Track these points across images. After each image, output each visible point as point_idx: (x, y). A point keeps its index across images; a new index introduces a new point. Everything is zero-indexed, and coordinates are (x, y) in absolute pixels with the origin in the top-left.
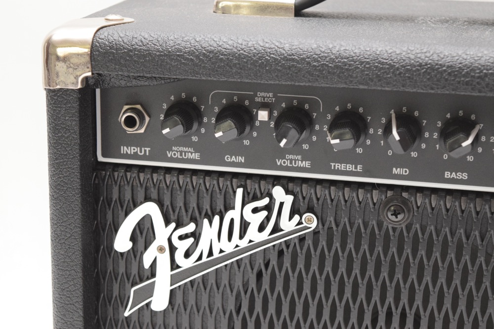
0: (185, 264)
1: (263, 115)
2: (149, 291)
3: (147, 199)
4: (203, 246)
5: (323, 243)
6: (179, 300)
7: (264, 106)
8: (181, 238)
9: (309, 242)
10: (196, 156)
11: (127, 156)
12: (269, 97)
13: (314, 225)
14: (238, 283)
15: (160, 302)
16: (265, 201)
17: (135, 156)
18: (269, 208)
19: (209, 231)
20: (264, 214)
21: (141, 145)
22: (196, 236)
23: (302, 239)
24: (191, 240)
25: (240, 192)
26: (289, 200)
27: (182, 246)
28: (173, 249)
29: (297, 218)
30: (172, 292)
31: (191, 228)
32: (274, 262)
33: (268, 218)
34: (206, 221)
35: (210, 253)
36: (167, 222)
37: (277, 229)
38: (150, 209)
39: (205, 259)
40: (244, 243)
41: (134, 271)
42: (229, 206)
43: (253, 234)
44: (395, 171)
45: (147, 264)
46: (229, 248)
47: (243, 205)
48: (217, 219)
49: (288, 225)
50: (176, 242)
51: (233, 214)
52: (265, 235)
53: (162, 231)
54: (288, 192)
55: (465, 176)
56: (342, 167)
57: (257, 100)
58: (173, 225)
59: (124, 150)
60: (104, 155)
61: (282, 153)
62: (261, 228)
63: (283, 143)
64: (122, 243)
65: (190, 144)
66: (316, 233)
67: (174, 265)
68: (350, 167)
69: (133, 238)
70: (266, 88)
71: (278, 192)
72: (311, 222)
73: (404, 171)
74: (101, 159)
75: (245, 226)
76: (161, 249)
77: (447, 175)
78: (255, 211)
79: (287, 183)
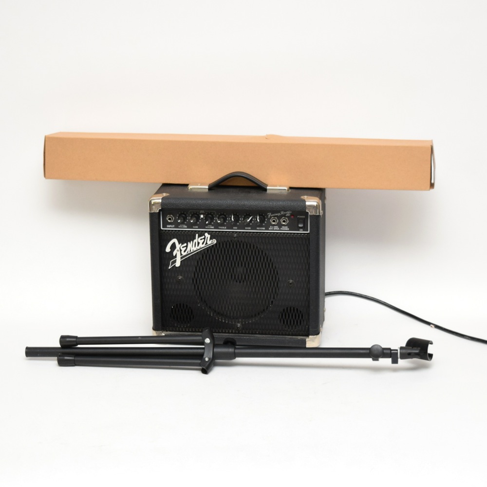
0: (184, 254)
1: (202, 216)
2: (175, 262)
3: (174, 238)
4: (188, 249)
5: (218, 246)
6: (183, 263)
7: (202, 214)
8: (183, 247)
9: (215, 246)
10: (186, 227)
11: (169, 228)
12: (203, 212)
13: (215, 242)
14: (198, 258)
15: (178, 264)
16: (203, 237)
17: (171, 228)
18: (204, 238)
19: (190, 245)
20: (203, 240)
21: (172, 225)
22: (187, 246)
23: (213, 246)
24: (185, 248)
25: (197, 235)
26: (209, 236)
27: (183, 249)
28: (181, 250)
29: (211, 240)
30: (181, 261)
31: (185, 245)
32: (206, 252)
33: (204, 241)
34: (189, 243)
35: (190, 251)
36: (179, 244)
37: (206, 243)
38: (175, 240)
39: (189, 252)
40: (199, 248)
41: (171, 257)
42: (195, 238)
43: (201, 245)
44: (234, 228)
45: (174, 255)
46: (195, 249)
47: (198, 238)
48: (192, 242)
49: (209, 242)
50: (181, 248)
51: (196, 241)
52: (204, 245)
53: (178, 246)
54: (209, 234)
55: (250, 228)
56: (221, 228)
57: (201, 212)
58: (181, 244)
59: (168, 226)
60: (163, 228)
61: (207, 225)
62: (203, 243)
63: (207, 222)
64: (168, 249)
65: (184, 224)
66: (216, 244)
67: (181, 254)
68: (223, 228)
69: (171, 248)
70: (202, 210)
71: (206, 234)
72: (215, 241)
73: (236, 228)
74: (162, 228)
75: (199, 243)
76: (178, 250)
77: (246, 228)
78: (201, 239)
79: (209, 232)
